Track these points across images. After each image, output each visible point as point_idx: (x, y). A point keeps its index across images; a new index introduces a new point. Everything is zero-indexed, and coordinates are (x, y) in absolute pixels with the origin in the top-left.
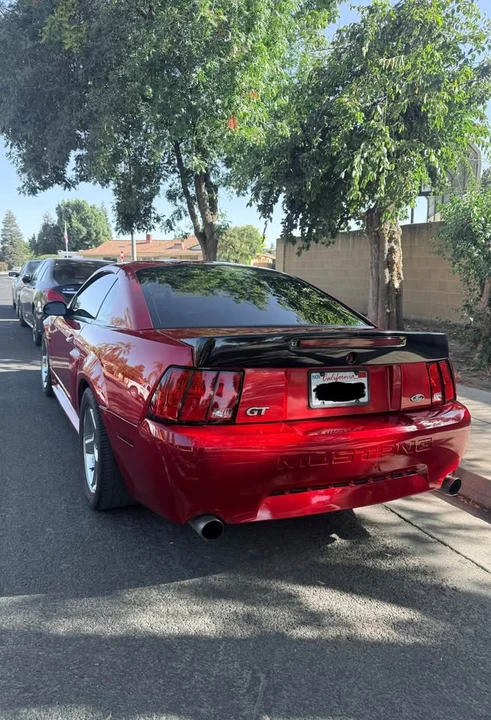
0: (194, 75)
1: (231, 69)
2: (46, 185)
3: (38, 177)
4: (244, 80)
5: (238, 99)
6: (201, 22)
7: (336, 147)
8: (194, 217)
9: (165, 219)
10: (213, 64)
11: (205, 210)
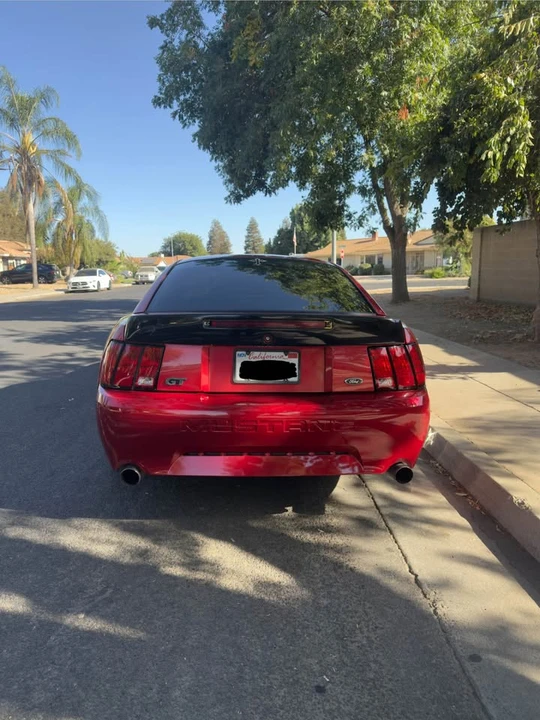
0: (359, 71)
1: (399, 58)
2: (249, 193)
3: (242, 186)
4: (413, 67)
5: (405, 88)
6: (365, 17)
7: (474, 127)
8: (383, 211)
9: (357, 216)
10: (379, 56)
11: (394, 203)
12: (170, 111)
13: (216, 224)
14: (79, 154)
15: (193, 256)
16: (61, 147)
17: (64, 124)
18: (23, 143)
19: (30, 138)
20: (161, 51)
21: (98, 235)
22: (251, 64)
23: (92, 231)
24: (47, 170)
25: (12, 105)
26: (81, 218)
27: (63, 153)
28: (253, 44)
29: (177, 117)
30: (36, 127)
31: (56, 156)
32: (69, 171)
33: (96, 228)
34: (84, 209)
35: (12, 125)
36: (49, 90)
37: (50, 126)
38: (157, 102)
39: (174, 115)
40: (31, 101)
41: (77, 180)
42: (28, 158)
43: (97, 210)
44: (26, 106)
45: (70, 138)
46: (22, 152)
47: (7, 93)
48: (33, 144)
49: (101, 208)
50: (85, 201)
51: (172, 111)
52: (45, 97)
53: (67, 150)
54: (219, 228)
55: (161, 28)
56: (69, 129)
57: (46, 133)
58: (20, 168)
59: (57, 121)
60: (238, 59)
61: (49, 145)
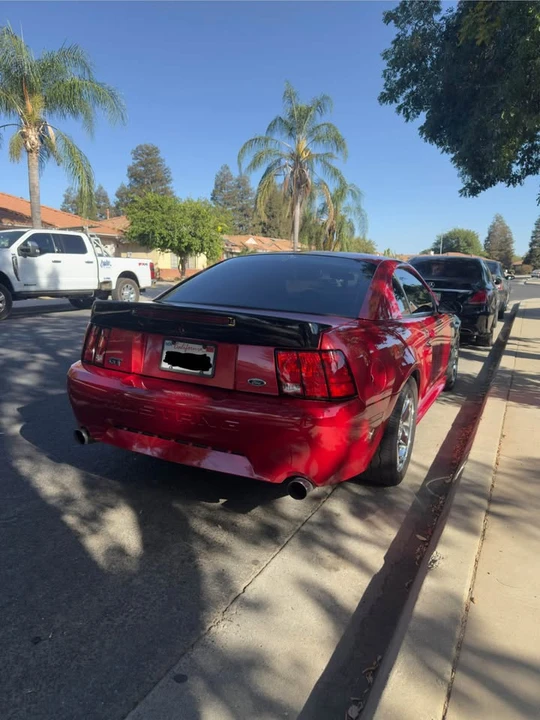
12: (395, 105)
13: (498, 219)
14: (346, 156)
15: (466, 253)
16: (330, 151)
17: (335, 129)
18: (298, 149)
19: (304, 144)
20: (393, 46)
21: (357, 234)
22: (479, 43)
23: (352, 230)
24: (316, 174)
25: (292, 116)
26: (343, 218)
27: (331, 156)
28: (482, 20)
29: (402, 111)
30: (311, 134)
31: (324, 159)
32: (336, 173)
33: (356, 227)
34: (347, 209)
35: (290, 134)
36: (325, 98)
37: (323, 131)
38: (383, 98)
39: (399, 109)
40: (309, 109)
41: (341, 181)
42: (300, 163)
43: (359, 209)
44: (304, 115)
45: (339, 142)
46: (296, 158)
47: (289, 105)
48: (306, 150)
49: (363, 207)
50: (348, 200)
51: (396, 105)
52: (320, 105)
53: (335, 152)
54: (502, 223)
55: (396, 22)
56: (340, 133)
57: (318, 139)
58: (292, 173)
59: (329, 126)
60: (466, 39)
61: (319, 149)
